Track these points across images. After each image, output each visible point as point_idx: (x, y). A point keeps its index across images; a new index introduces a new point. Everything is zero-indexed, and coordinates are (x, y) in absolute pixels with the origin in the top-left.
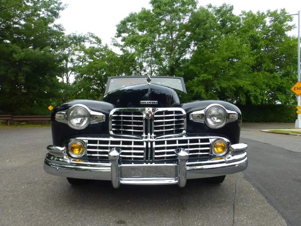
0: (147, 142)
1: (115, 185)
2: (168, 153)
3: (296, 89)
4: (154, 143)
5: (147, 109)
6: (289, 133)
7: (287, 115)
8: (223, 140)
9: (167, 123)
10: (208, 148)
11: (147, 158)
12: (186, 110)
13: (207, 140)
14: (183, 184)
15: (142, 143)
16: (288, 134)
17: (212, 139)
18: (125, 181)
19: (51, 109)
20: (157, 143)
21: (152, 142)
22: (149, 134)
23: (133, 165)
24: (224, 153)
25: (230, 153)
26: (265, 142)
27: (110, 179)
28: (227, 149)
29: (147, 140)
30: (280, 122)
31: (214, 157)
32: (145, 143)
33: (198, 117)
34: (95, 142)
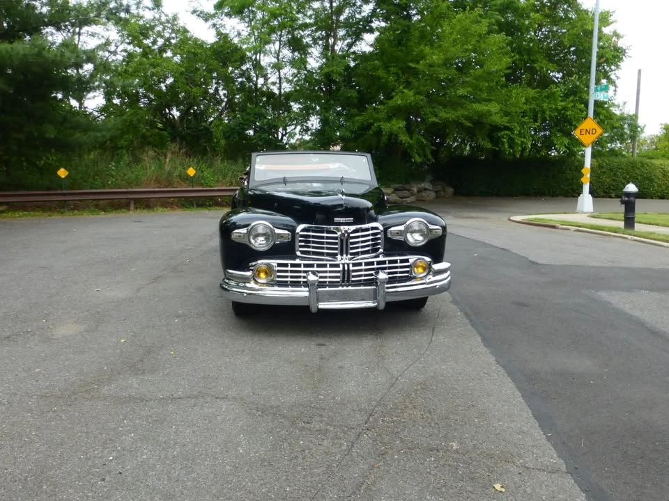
0: (344, 265)
1: (314, 310)
2: (366, 275)
3: (584, 132)
4: (351, 265)
5: (342, 227)
6: (557, 225)
7: (570, 181)
8: (423, 259)
9: (363, 242)
10: (408, 269)
11: (343, 281)
12: (383, 225)
13: (407, 261)
14: (382, 306)
15: (337, 266)
16: (554, 227)
17: (412, 259)
18: (322, 306)
19: (63, 177)
20: (354, 265)
21: (348, 265)
22: (345, 255)
23: (327, 289)
24: (425, 274)
25: (431, 273)
26: (502, 247)
27: (307, 304)
28: (428, 269)
29: (343, 262)
30: (557, 196)
31: (415, 278)
32: (341, 266)
33: (398, 233)
34: (286, 265)
